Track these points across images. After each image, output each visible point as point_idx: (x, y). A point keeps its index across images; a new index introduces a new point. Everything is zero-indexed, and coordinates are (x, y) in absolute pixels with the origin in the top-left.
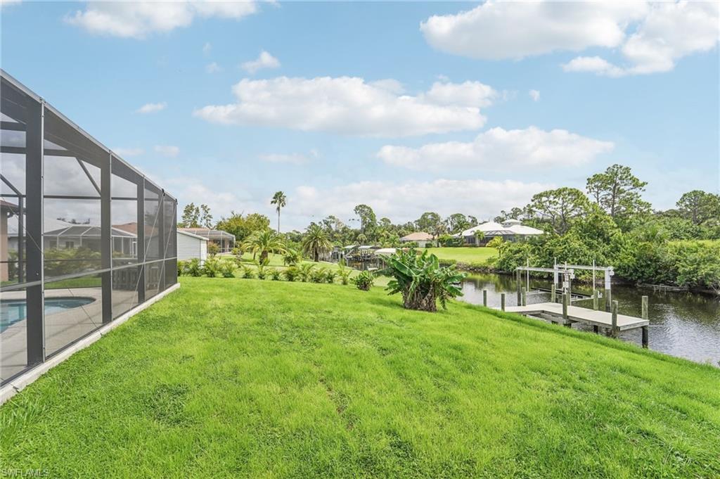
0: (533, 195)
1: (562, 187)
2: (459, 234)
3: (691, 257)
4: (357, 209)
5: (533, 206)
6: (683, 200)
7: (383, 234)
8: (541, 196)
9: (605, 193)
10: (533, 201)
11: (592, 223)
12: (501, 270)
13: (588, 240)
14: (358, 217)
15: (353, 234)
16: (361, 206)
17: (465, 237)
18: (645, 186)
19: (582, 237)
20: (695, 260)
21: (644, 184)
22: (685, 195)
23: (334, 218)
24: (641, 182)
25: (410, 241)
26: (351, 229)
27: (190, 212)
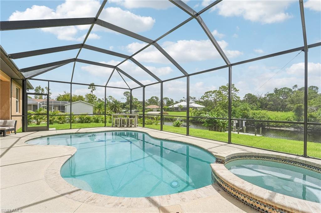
0: (205, 92)
1: (215, 90)
2: (172, 106)
3: (258, 116)
4: (125, 93)
5: (204, 96)
6: (245, 96)
7: (138, 105)
8: (208, 92)
9: (225, 92)
10: (205, 94)
11: (226, 103)
12: (193, 120)
13: (225, 110)
14: (125, 97)
15: (123, 105)
16: (126, 92)
17: (175, 107)
18: (239, 91)
19: (223, 109)
20: (260, 117)
21: (238, 90)
22: (246, 95)
23: (111, 97)
24: (237, 90)
25: (149, 109)
26: (121, 102)
27: (38, 90)
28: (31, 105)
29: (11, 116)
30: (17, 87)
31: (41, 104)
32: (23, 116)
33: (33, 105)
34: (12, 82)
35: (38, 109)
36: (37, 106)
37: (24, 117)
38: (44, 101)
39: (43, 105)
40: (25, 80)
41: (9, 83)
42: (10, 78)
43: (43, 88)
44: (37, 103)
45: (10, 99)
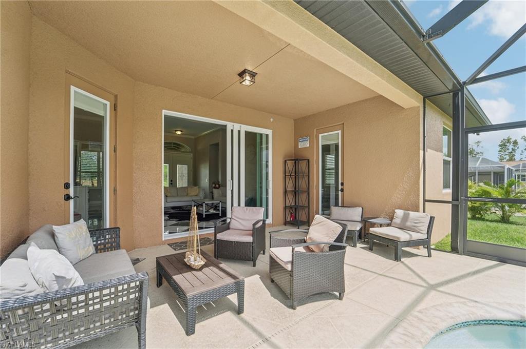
27: (507, 145)
28: (491, 172)
29: (425, 201)
30: (444, 124)
31: (514, 169)
32: (455, 203)
33: (494, 173)
34: (426, 106)
35: (506, 181)
36: (504, 175)
37: (458, 206)
38: (520, 165)
39: (517, 173)
40: (459, 90)
41: (419, 112)
42: (422, 97)
43: (516, 140)
44: (503, 167)
45: (421, 152)
